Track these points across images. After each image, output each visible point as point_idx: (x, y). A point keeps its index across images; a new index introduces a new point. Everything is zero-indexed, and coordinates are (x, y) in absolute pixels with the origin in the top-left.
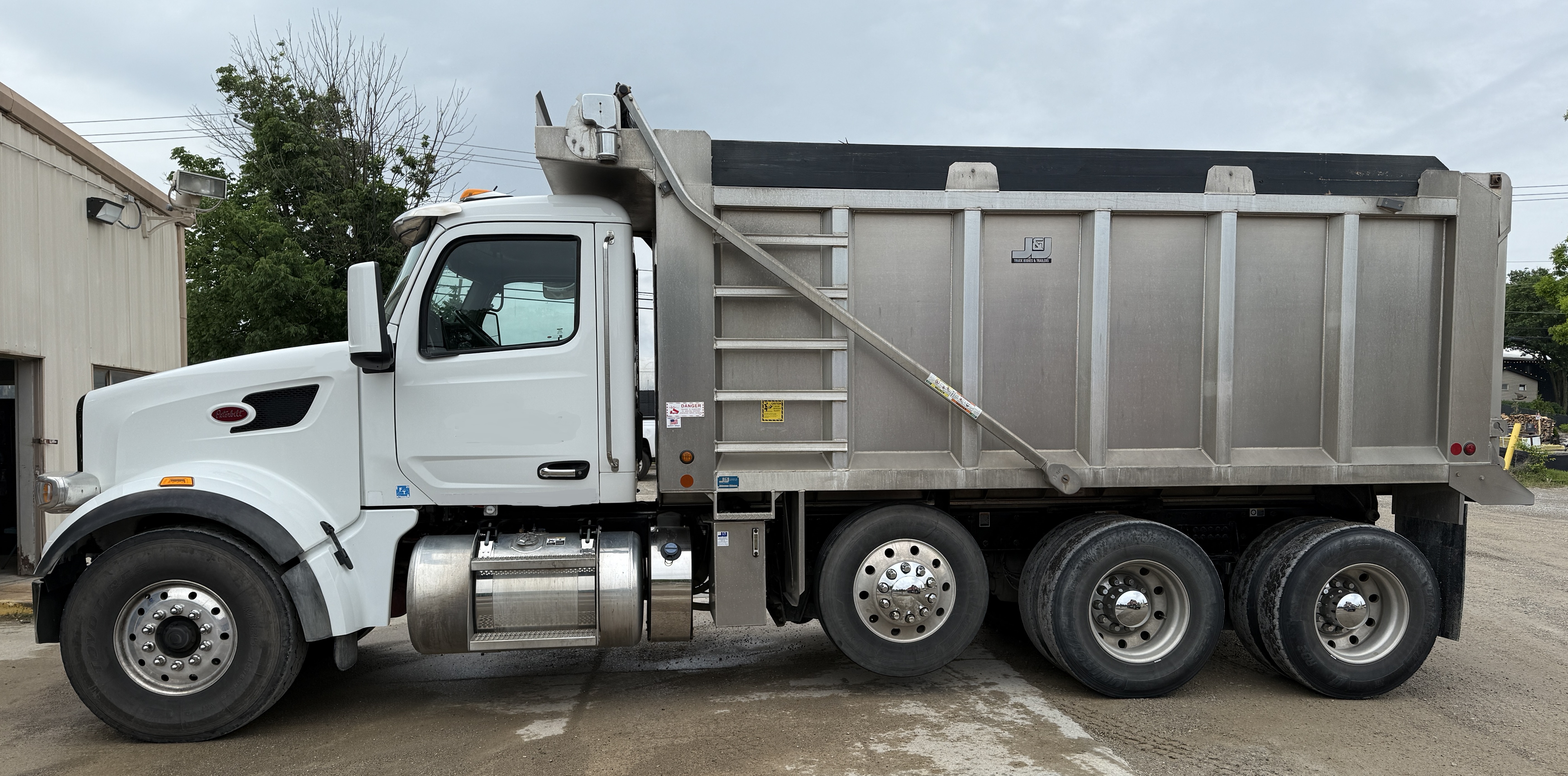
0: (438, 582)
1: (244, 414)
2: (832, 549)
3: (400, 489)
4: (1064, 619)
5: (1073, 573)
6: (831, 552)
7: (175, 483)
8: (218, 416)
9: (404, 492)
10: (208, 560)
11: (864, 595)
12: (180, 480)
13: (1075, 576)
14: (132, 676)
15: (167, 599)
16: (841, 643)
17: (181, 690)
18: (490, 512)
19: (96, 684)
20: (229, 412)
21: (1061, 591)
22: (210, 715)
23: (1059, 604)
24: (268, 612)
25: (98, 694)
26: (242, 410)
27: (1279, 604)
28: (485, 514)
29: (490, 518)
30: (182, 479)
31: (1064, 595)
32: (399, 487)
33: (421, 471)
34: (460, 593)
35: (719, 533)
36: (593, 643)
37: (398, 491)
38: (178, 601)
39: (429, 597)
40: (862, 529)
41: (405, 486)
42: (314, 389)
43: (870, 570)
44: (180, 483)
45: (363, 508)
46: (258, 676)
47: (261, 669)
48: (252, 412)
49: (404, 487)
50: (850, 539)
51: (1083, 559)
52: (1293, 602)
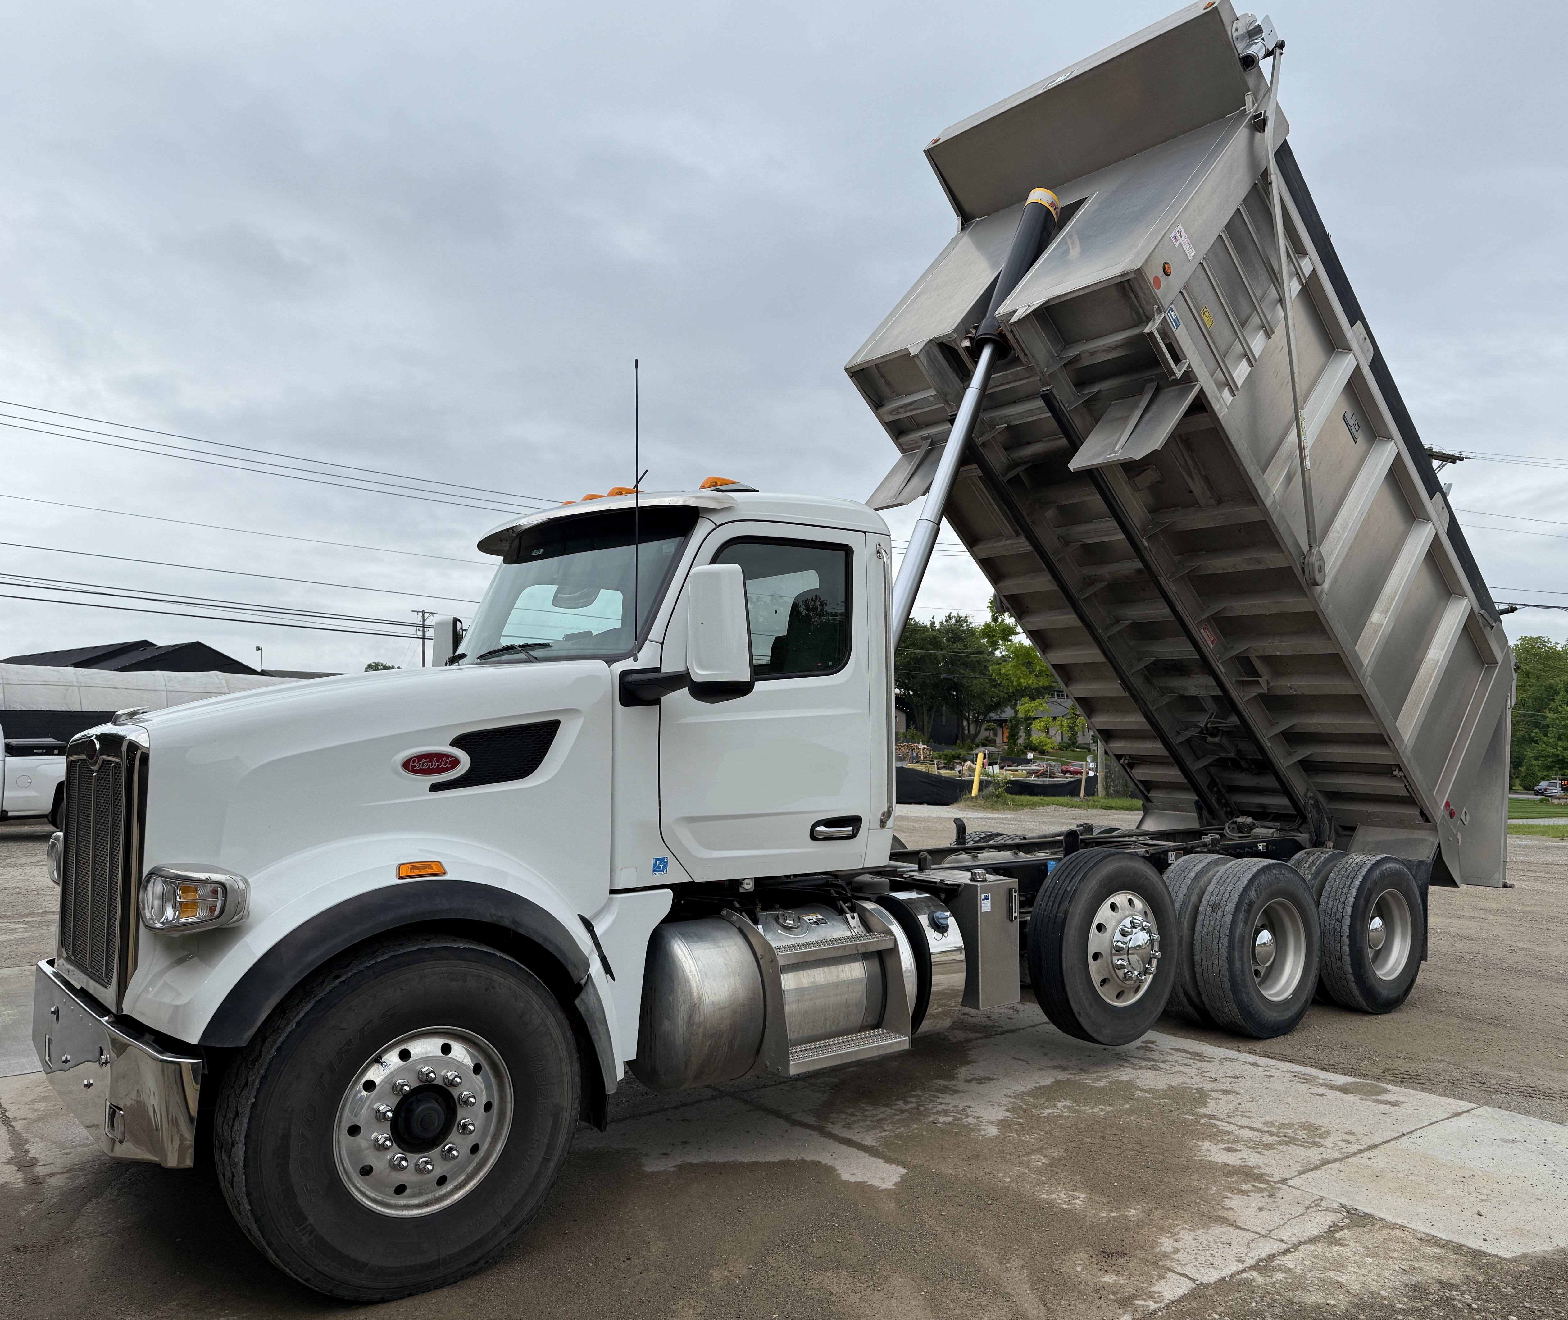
0: (726, 986)
1: (455, 762)
2: (1071, 907)
3: (658, 862)
4: (1238, 964)
5: (1241, 916)
6: (1070, 910)
7: (417, 872)
8: (413, 767)
9: (661, 866)
10: (486, 990)
11: (1096, 956)
12: (424, 868)
13: (1244, 919)
14: (357, 1195)
15: (411, 1059)
16: (1079, 1013)
17: (427, 1204)
18: (749, 886)
19: (311, 1220)
20: (431, 761)
21: (1234, 937)
22: (479, 1237)
23: (1233, 949)
24: (561, 1058)
25: (312, 1237)
26: (452, 757)
27: (1348, 931)
28: (741, 890)
29: (747, 894)
30: (427, 864)
31: (1237, 940)
32: (656, 860)
33: (685, 837)
34: (751, 999)
35: (983, 897)
36: (906, 1047)
37: (655, 865)
38: (426, 1060)
39: (720, 1009)
40: (1094, 882)
41: (664, 859)
42: (554, 726)
43: (1100, 927)
44: (423, 872)
45: (613, 892)
46: (546, 1160)
47: (550, 1147)
48: (465, 760)
49: (662, 860)
50: (1086, 894)
51: (1246, 901)
52: (1358, 928)
